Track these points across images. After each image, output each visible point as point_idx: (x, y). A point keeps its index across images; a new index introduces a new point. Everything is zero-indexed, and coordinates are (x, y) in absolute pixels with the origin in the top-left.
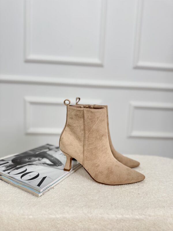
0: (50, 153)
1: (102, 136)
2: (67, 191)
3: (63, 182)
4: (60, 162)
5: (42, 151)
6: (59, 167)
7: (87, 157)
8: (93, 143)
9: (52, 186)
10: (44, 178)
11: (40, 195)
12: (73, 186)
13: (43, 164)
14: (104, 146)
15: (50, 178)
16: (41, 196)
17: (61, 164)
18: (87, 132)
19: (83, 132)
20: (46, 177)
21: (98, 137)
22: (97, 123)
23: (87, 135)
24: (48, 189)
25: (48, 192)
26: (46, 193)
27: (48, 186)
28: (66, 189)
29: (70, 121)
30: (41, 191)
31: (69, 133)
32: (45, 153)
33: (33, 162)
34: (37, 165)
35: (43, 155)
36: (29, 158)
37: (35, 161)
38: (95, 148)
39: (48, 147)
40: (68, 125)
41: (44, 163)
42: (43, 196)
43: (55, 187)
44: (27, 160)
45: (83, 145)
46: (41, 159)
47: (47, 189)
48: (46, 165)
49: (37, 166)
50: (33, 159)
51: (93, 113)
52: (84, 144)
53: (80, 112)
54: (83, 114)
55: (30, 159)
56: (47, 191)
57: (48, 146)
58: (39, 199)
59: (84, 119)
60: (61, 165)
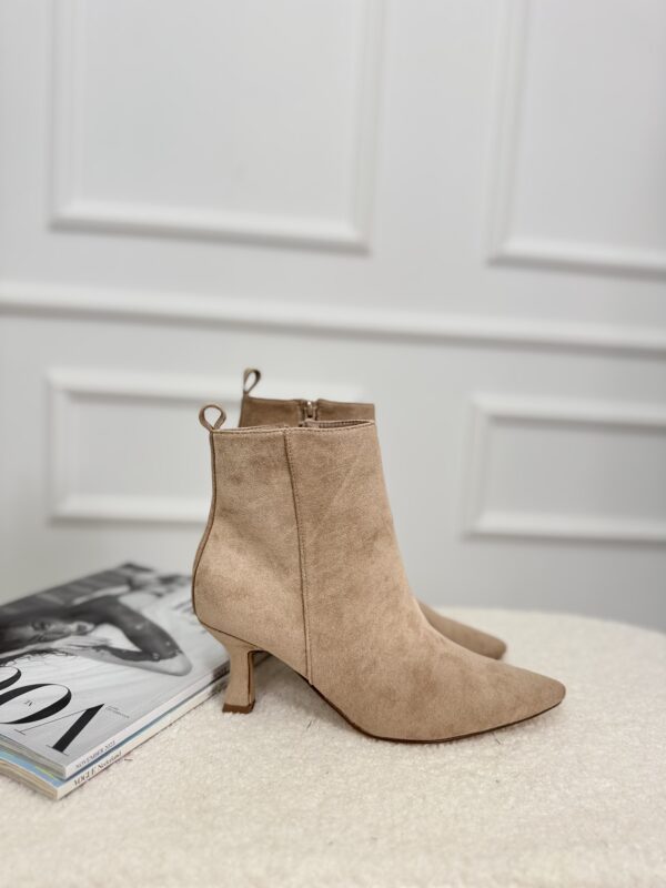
0: (132, 601)
2: (187, 772)
3: (175, 731)
4: (168, 644)
5: (100, 594)
6: (164, 664)
9: (124, 749)
10: (90, 713)
11: (62, 790)
12: (217, 746)
13: (93, 651)
15: (116, 711)
16: (66, 796)
20: (101, 706)
24: (104, 760)
25: (101, 776)
26: (94, 781)
27: (103, 747)
28: (182, 762)
30: (70, 770)
32: (113, 600)
33: (52, 640)
34: (67, 654)
35: (101, 613)
36: (37, 625)
37: (64, 635)
39: (130, 576)
41: (99, 643)
42: (76, 796)
43: (136, 753)
44: (29, 631)
46: (89, 627)
47: (99, 763)
48: (107, 654)
49: (69, 657)
50: (55, 626)
55: (43, 626)
56: (97, 771)
57: (128, 573)
58: (60, 812)
60: (173, 655)
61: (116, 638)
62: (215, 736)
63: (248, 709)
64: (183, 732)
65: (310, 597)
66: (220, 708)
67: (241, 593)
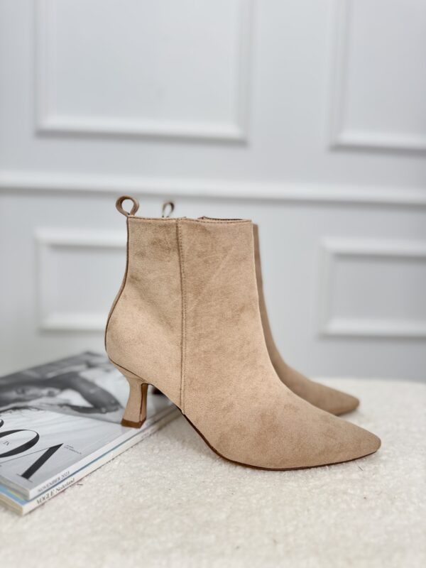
0: (89, 374)
1: (242, 310)
2: (125, 493)
3: (117, 463)
4: (113, 402)
5: (66, 370)
6: (108, 416)
7: (192, 380)
8: (212, 332)
9: (77, 477)
10: (52, 450)
11: (27, 508)
12: (148, 474)
13: (58, 408)
14: (248, 344)
15: (72, 449)
16: (30, 512)
17: (115, 408)
18: (190, 296)
19: (177, 298)
20: (60, 445)
21: (229, 314)
22: (222, 267)
23: (190, 308)
24: (61, 487)
25: (59, 496)
26: (53, 500)
27: (60, 475)
28: (121, 486)
29: (137, 263)
30: (33, 493)
31: (135, 305)
32: (75, 375)
33: (29, 400)
34: (39, 409)
36: (20, 391)
37: (36, 397)
38: (219, 349)
40: (132, 277)
41: (62, 402)
42: (38, 512)
43: (86, 479)
44: (13, 395)
45: (180, 342)
46: (56, 391)
47: (57, 487)
48: (68, 410)
49: (40, 412)
50: (33, 391)
51: (209, 233)
52: (182, 337)
53: (168, 233)
54: (177, 239)
55: (23, 392)
56: (55, 493)
58: (23, 524)
59: (179, 254)
60: (116, 410)
61: (76, 399)
62: (146, 467)
64: (122, 464)
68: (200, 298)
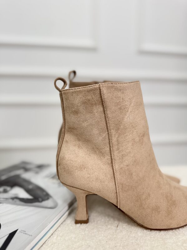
3: (55, 238)
4: (44, 193)
5: (12, 174)
6: (45, 203)
13: (11, 200)
17: (46, 198)
18: (113, 132)
19: (105, 135)
20: (17, 230)
23: (114, 140)
32: (18, 176)
35: (13, 182)
39: (25, 167)
48: (18, 201)
57: (23, 165)
59: (103, 106)
60: (48, 199)
61: (21, 193)
63: (86, 222)
64: (59, 238)
65: (116, 167)
66: (73, 222)
67: (82, 167)
68: (119, 132)
